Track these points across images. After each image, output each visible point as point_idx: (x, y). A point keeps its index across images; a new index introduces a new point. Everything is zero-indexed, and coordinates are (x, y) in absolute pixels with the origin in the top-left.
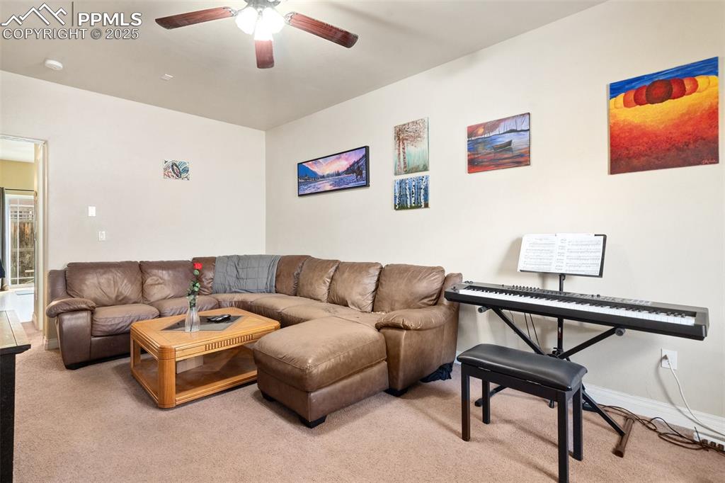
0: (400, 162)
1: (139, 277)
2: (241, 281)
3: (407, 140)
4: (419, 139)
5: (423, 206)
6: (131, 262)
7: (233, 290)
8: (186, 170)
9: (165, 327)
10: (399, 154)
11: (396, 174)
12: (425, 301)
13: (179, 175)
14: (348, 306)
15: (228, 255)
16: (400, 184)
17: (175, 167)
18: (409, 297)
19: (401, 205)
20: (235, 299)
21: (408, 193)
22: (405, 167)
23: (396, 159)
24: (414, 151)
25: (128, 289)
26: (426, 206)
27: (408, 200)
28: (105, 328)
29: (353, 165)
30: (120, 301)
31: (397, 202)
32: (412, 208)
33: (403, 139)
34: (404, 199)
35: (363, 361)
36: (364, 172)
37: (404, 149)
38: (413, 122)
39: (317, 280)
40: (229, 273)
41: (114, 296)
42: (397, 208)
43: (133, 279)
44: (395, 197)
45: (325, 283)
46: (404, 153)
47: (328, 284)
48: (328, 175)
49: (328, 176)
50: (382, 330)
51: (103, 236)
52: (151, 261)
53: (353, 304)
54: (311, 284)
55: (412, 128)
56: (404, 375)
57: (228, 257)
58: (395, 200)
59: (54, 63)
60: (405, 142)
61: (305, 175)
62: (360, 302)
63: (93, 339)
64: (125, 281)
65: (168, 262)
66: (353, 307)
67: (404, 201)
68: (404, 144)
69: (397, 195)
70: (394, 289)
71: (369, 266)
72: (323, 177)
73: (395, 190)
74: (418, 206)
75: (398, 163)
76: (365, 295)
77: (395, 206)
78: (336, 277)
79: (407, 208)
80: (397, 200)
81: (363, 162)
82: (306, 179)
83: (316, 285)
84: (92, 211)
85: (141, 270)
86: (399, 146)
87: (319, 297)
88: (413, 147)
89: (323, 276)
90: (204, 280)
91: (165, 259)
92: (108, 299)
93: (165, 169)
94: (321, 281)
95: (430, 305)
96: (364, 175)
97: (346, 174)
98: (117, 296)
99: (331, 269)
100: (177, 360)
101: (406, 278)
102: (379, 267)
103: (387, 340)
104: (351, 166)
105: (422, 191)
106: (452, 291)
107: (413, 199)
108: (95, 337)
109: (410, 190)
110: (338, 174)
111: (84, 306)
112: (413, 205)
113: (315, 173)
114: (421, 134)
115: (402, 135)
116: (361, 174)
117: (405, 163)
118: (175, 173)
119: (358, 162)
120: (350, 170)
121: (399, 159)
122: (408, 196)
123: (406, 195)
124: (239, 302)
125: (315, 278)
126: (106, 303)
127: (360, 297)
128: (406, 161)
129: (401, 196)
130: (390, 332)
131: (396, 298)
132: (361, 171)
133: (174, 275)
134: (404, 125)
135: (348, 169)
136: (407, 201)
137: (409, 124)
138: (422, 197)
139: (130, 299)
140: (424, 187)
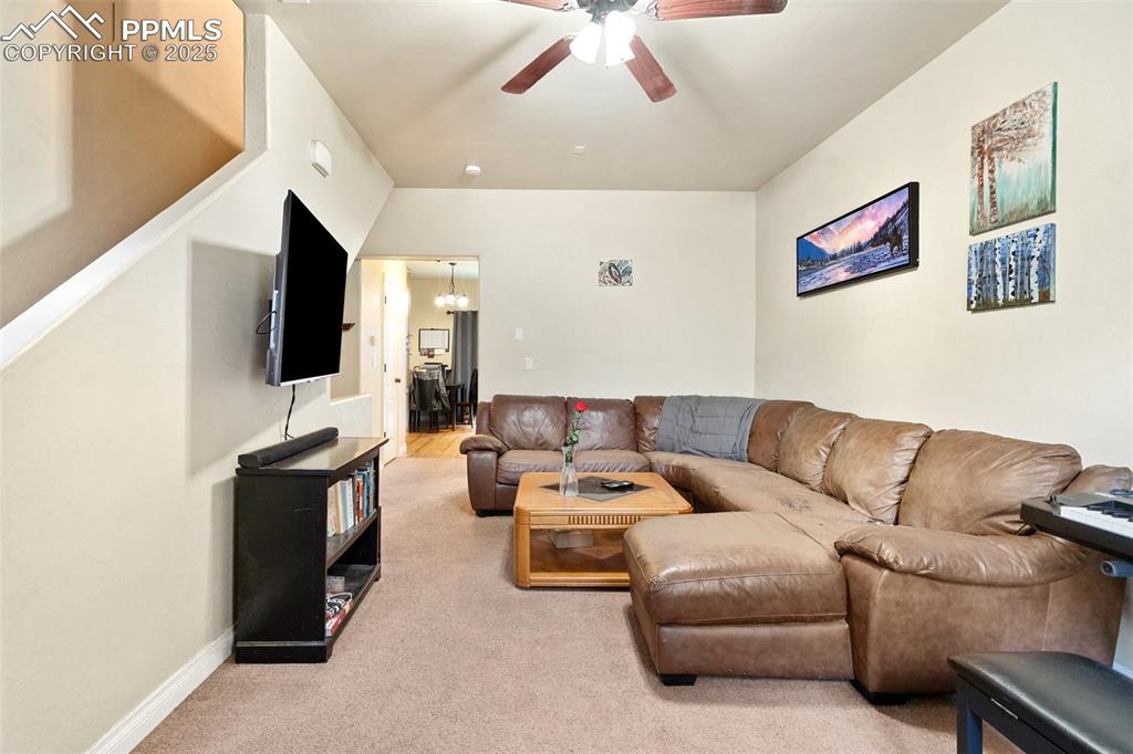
0: (982, 203)
1: (562, 418)
2: (697, 436)
3: (1000, 149)
4: (1029, 141)
5: (1036, 299)
6: (557, 397)
7: (684, 448)
8: (628, 272)
9: (548, 484)
10: (982, 185)
11: (973, 233)
12: (1001, 520)
13: (617, 279)
14: (847, 503)
15: (685, 394)
16: (982, 252)
17: (613, 269)
18: (960, 505)
19: (983, 301)
20: (674, 463)
21: (999, 272)
22: (994, 214)
23: (975, 197)
24: (1018, 174)
25: (550, 431)
26: (1045, 298)
27: (1000, 289)
28: (507, 475)
29: (884, 227)
30: (541, 445)
31: (974, 294)
32: (1007, 305)
33: (992, 150)
34: (991, 285)
35: (777, 603)
36: (905, 237)
37: (992, 172)
38: (1016, 105)
39: (804, 448)
40: (680, 423)
41: (533, 439)
42: (973, 306)
43: (555, 420)
44: (970, 283)
45: (818, 454)
46: (993, 180)
47: (824, 456)
48: (843, 251)
49: (844, 253)
50: (846, 559)
51: (529, 363)
52: (579, 397)
53: (857, 501)
54: (796, 453)
55: (1013, 118)
56: (883, 662)
57: (682, 398)
58: (970, 289)
59: (473, 169)
60: (995, 155)
61: (809, 257)
62: (869, 500)
63: (499, 486)
64: (547, 421)
65: (600, 400)
66: (858, 508)
67: (988, 290)
68: (991, 160)
69: (975, 278)
70: (932, 483)
71: (900, 428)
72: (834, 257)
73: (970, 267)
74: (1023, 301)
75: (978, 207)
76: (883, 486)
77: (970, 303)
78: (838, 445)
79: (997, 307)
80: (974, 289)
81: (903, 217)
82: (808, 265)
83: (803, 457)
84: (519, 334)
85: (567, 408)
86: (982, 168)
87: (806, 478)
88: (1016, 162)
89: (816, 441)
90: (645, 429)
91: (597, 396)
92: (526, 441)
93: (601, 274)
94: (812, 451)
95: (1015, 533)
96: (905, 244)
97: (873, 246)
98: (537, 439)
99: (834, 431)
100: (532, 527)
101: (964, 464)
102: (922, 433)
103: (847, 579)
104: (881, 229)
105: (1035, 264)
106: (1046, 507)
107: (1012, 283)
108: (500, 483)
109: (1003, 263)
110: (859, 248)
111: (490, 446)
112: (1011, 297)
113: (821, 252)
114: (1036, 127)
115: (988, 144)
116: (899, 241)
117: (994, 204)
118: (613, 277)
119: (893, 219)
120: (878, 239)
121: (981, 197)
122: (1000, 279)
123: (995, 276)
124: (677, 467)
125: (803, 444)
126: (525, 446)
127: (871, 489)
128: (998, 200)
129: (981, 282)
130: (857, 565)
131: (935, 503)
132: (900, 237)
133: (604, 418)
134: (995, 117)
135: (876, 235)
136: (996, 290)
137: (1004, 112)
138: (1034, 278)
139: (550, 445)
140: (1038, 254)
